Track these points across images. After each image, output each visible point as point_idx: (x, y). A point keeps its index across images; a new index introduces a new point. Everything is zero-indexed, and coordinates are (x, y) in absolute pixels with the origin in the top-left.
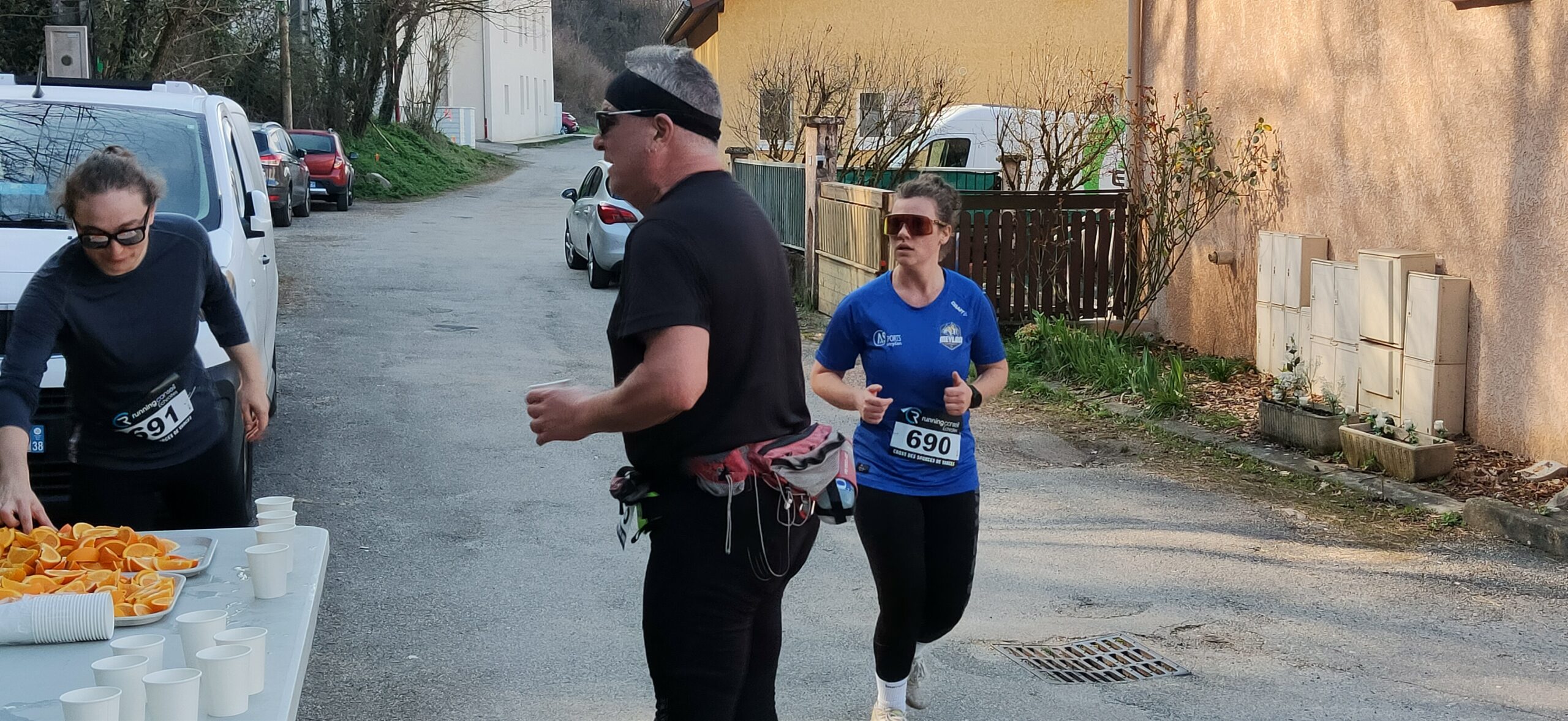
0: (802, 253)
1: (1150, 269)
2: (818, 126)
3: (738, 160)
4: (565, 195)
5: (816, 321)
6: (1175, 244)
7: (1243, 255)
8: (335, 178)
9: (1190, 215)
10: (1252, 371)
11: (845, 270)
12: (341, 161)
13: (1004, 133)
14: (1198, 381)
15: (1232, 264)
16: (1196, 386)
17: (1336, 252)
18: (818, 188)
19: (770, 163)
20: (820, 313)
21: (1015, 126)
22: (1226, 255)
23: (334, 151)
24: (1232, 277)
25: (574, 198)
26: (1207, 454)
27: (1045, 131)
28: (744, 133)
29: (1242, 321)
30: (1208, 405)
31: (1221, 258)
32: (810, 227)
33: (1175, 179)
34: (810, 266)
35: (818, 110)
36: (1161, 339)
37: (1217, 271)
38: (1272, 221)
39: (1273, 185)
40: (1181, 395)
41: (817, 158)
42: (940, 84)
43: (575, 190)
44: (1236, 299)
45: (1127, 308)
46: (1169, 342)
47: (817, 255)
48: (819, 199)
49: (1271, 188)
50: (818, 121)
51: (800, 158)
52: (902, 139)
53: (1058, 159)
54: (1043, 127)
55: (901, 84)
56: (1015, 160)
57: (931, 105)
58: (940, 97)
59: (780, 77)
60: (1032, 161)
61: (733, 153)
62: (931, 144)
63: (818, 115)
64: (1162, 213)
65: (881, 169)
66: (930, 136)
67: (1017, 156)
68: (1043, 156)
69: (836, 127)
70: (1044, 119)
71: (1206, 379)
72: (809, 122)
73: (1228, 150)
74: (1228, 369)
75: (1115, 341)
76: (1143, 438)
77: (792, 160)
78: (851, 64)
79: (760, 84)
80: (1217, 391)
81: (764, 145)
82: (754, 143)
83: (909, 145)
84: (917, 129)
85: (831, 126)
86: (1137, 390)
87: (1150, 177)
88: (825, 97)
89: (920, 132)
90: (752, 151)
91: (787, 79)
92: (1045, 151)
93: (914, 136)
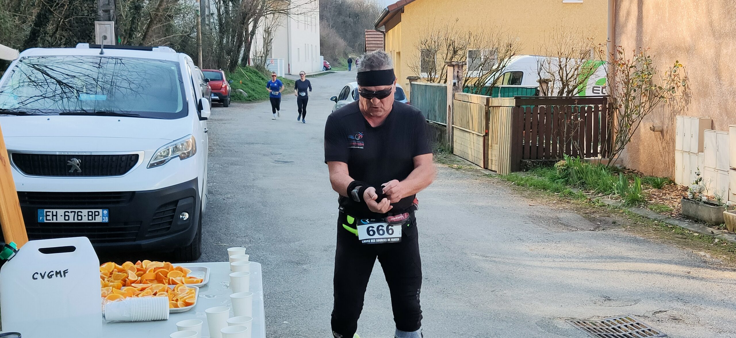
0: (445, 126)
1: (621, 134)
2: (453, 66)
3: (413, 83)
4: (332, 99)
5: (453, 158)
6: (633, 122)
7: (667, 127)
8: (223, 92)
9: (641, 107)
10: (673, 183)
11: (467, 134)
12: (225, 84)
13: (541, 69)
14: (648, 189)
15: (662, 132)
16: (646, 191)
17: (716, 125)
18: (454, 95)
19: (429, 83)
20: (454, 155)
21: (546, 65)
22: (659, 127)
23: (222, 79)
24: (662, 137)
25: (336, 101)
26: (656, 225)
27: (561, 68)
28: (416, 70)
29: (667, 159)
30: (654, 201)
31: (656, 129)
32: (449, 114)
33: (633, 90)
34: (449, 132)
35: (452, 58)
36: (625, 168)
37: (654, 135)
38: (683, 110)
39: (683, 93)
40: (640, 196)
41: (453, 81)
42: (510, 45)
43: (336, 97)
44: (664, 148)
45: (608, 152)
46: (629, 169)
47: (453, 127)
48: (454, 100)
49: (682, 95)
50: (454, 63)
51: (443, 81)
52: (491, 72)
53: (567, 81)
54: (560, 66)
55: (491, 45)
56: (546, 82)
57: (506, 56)
58: (510, 52)
59: (433, 43)
60: (554, 82)
61: (411, 79)
62: (504, 74)
63: (452, 61)
64: (627, 107)
65: (481, 86)
66: (505, 70)
67: (547, 80)
68: (560, 79)
69: (462, 66)
70: (560, 62)
71: (651, 188)
72: (449, 64)
73: (659, 76)
74: (662, 183)
75: (605, 169)
76: (622, 217)
77: (439, 82)
78: (467, 37)
79: (423, 46)
80: (657, 194)
81: (425, 75)
82: (420, 74)
83: (494, 75)
84: (498, 67)
85: (460, 66)
86: (618, 193)
87: (621, 90)
88: (455, 52)
89: (500, 68)
90: (420, 78)
91: (436, 44)
92: (560, 77)
93: (497, 70)
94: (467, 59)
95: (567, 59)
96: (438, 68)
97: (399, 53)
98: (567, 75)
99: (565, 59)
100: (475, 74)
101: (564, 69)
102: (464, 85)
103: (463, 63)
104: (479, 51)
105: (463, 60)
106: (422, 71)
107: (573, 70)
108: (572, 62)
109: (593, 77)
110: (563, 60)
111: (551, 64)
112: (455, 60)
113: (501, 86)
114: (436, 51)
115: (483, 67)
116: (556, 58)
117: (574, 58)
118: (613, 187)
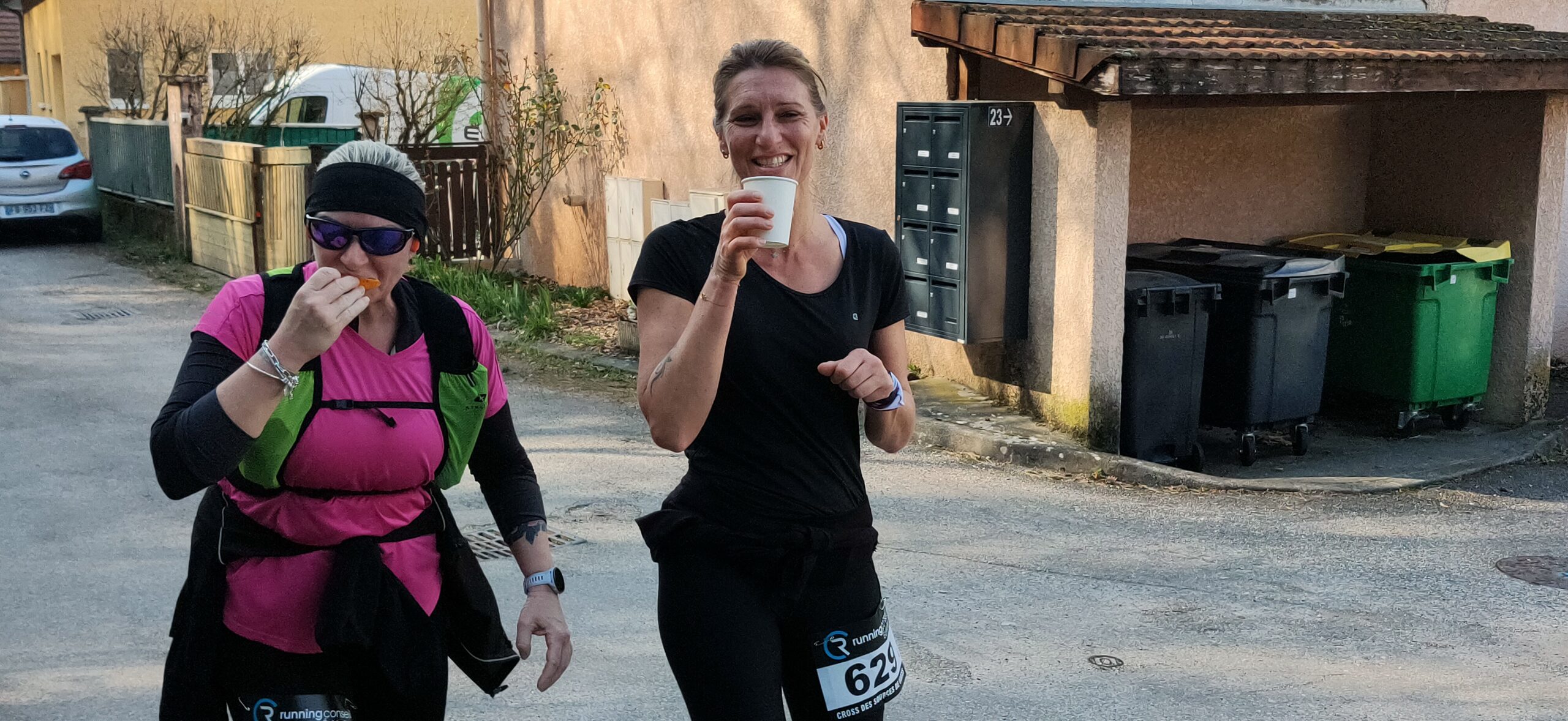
0: (172, 208)
1: (513, 212)
2: (179, 84)
5: (192, 272)
6: (533, 190)
7: (593, 198)
9: (545, 162)
10: (606, 297)
11: (219, 222)
13: (361, 92)
14: (562, 308)
15: (584, 206)
16: (561, 312)
17: (671, 192)
18: (184, 144)
19: (129, 120)
20: (195, 264)
21: (371, 84)
22: (579, 197)
24: (585, 217)
26: (577, 368)
27: (401, 91)
30: (574, 328)
31: (573, 201)
32: (178, 183)
33: (529, 132)
34: (180, 219)
35: (175, 69)
36: (525, 275)
37: (572, 212)
38: (615, 168)
39: (614, 137)
40: (550, 321)
41: (182, 115)
42: (297, 43)
44: (589, 236)
45: (494, 247)
46: (532, 276)
47: (187, 209)
48: (186, 154)
49: (613, 139)
50: (180, 79)
51: (159, 117)
52: (261, 96)
53: (414, 115)
54: (398, 85)
55: (257, 44)
56: (374, 117)
57: (288, 64)
58: (297, 57)
59: (133, 36)
60: (389, 116)
61: (88, 111)
62: (289, 102)
63: (178, 73)
64: (520, 162)
65: (243, 125)
66: (290, 93)
67: (375, 113)
68: (400, 112)
69: (199, 85)
70: (398, 78)
71: (570, 306)
72: (170, 80)
73: (574, 106)
74: (587, 297)
75: (486, 277)
76: (520, 359)
77: (152, 118)
78: (206, 25)
79: (112, 44)
80: (579, 316)
81: (120, 104)
82: (109, 102)
83: (269, 103)
84: (276, 87)
85: (192, 85)
86: (512, 318)
87: (508, 131)
88: (182, 56)
89: (279, 90)
90: (108, 110)
91: (140, 38)
92: (401, 108)
93: (273, 94)
94: (211, 71)
95: (410, 73)
96: (149, 89)
97: (57, 58)
98: (413, 103)
99: (407, 73)
100: (228, 102)
101: (408, 92)
102: (206, 122)
103: (200, 79)
104: (234, 57)
105: (201, 72)
106: (113, 96)
107: (424, 94)
108: (422, 78)
109: (462, 107)
110: (404, 74)
111: (382, 83)
112: (182, 72)
113: (284, 125)
114: (140, 54)
115: (242, 87)
116: (389, 71)
117: (424, 71)
118: (503, 308)
